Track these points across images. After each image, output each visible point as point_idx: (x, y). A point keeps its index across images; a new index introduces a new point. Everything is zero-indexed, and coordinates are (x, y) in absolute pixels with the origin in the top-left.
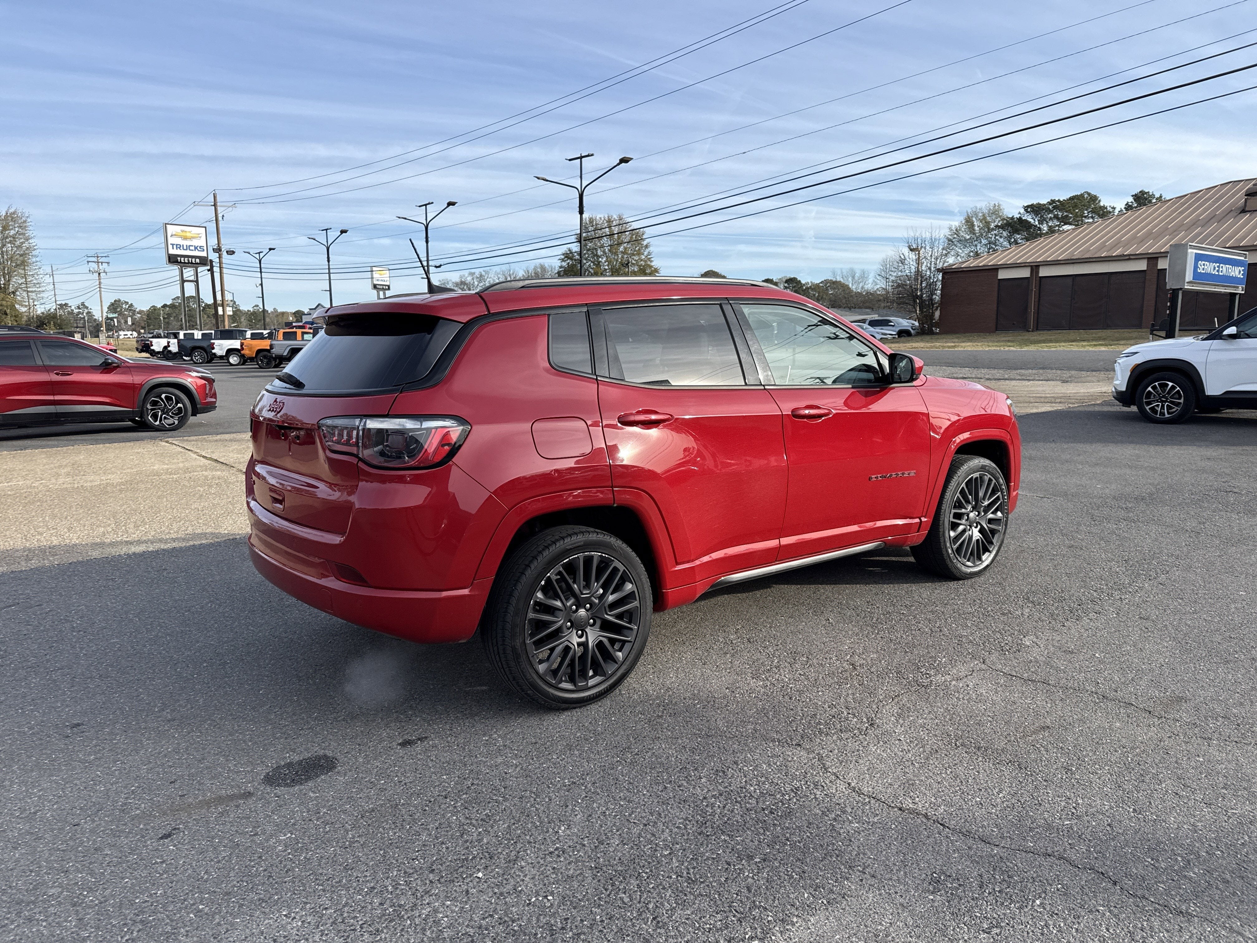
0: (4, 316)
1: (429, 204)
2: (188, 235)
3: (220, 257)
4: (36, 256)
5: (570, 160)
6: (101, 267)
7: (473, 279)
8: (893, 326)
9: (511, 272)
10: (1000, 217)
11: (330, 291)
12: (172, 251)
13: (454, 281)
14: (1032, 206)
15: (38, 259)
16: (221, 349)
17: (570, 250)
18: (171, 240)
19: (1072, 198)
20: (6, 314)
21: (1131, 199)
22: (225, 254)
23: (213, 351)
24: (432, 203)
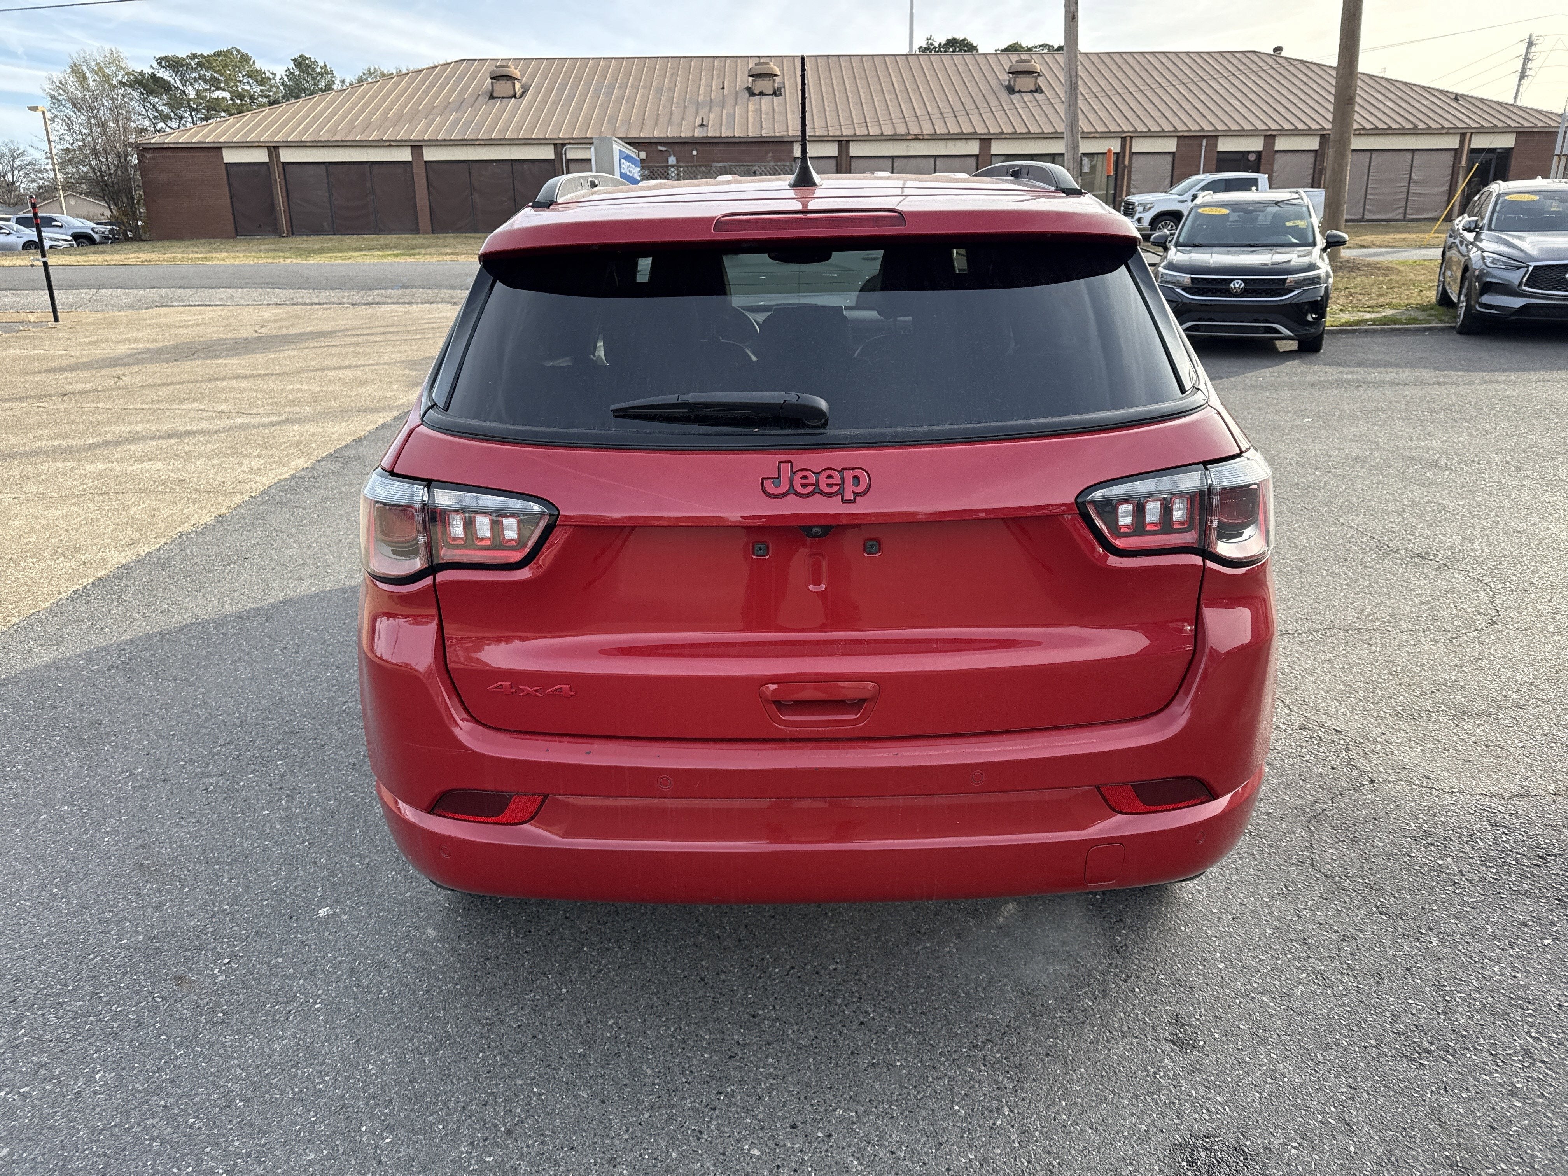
8: (61, 227)
10: (124, 69)
14: (166, 59)
19: (218, 54)
21: (291, 65)
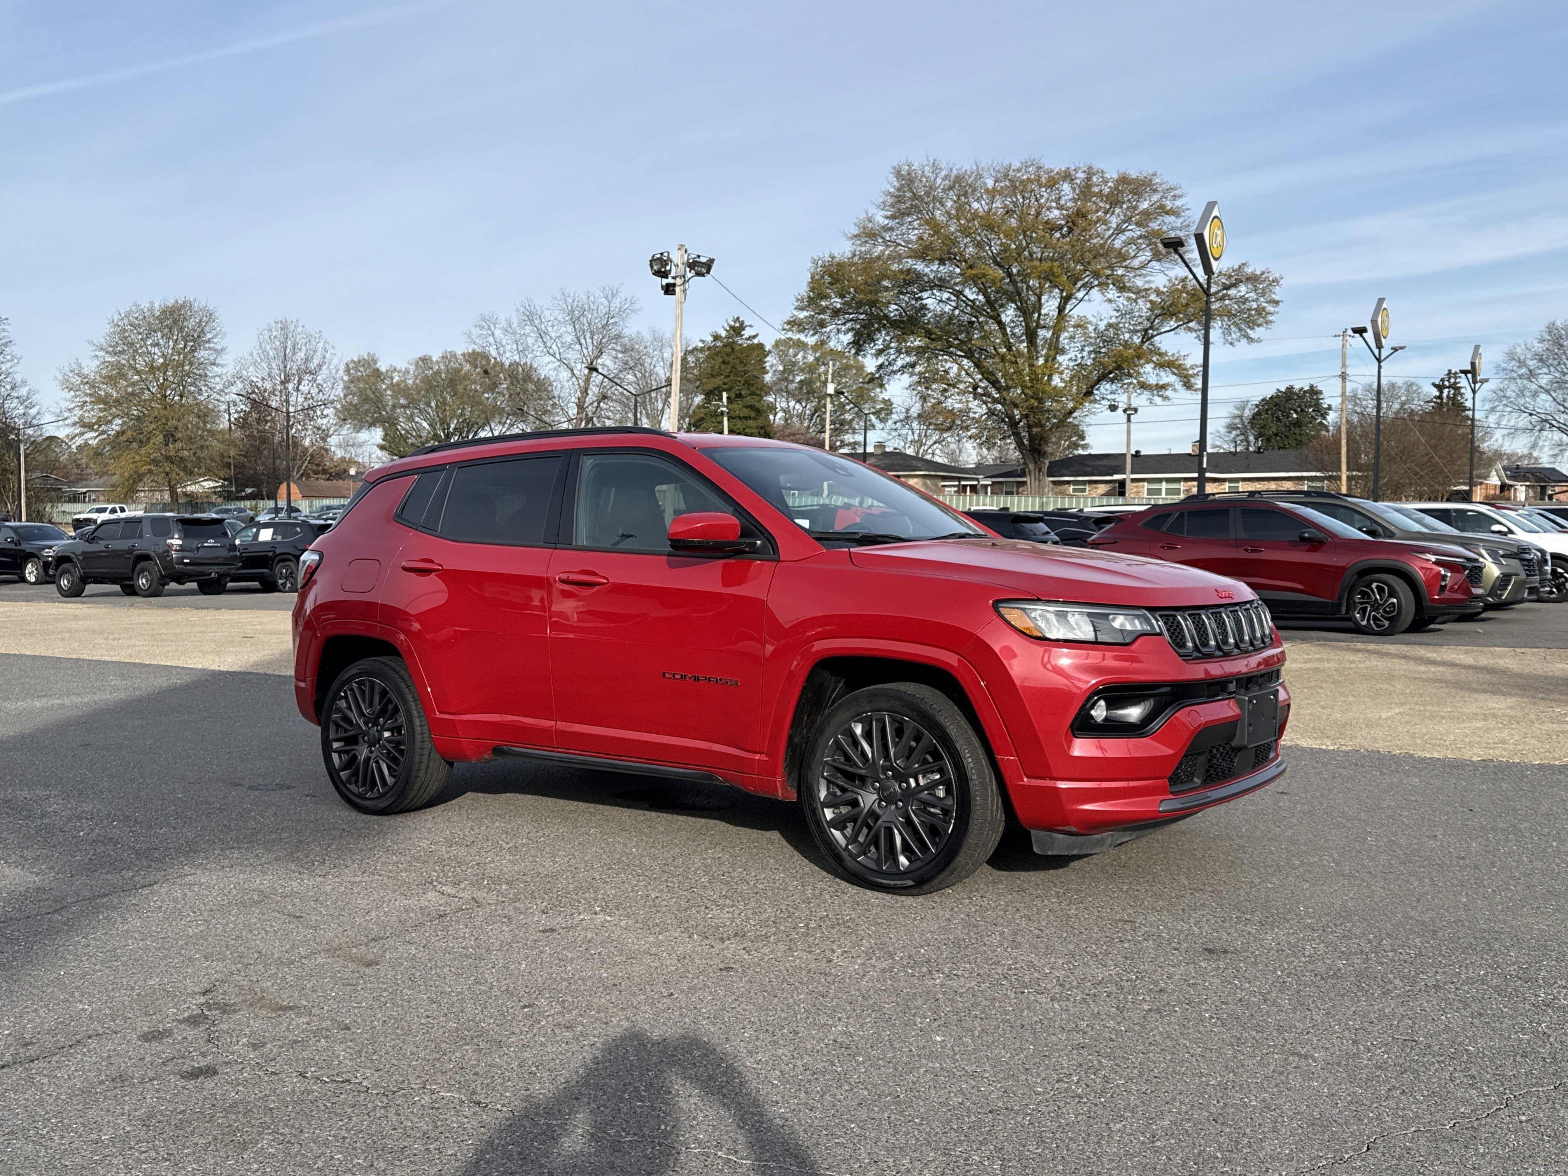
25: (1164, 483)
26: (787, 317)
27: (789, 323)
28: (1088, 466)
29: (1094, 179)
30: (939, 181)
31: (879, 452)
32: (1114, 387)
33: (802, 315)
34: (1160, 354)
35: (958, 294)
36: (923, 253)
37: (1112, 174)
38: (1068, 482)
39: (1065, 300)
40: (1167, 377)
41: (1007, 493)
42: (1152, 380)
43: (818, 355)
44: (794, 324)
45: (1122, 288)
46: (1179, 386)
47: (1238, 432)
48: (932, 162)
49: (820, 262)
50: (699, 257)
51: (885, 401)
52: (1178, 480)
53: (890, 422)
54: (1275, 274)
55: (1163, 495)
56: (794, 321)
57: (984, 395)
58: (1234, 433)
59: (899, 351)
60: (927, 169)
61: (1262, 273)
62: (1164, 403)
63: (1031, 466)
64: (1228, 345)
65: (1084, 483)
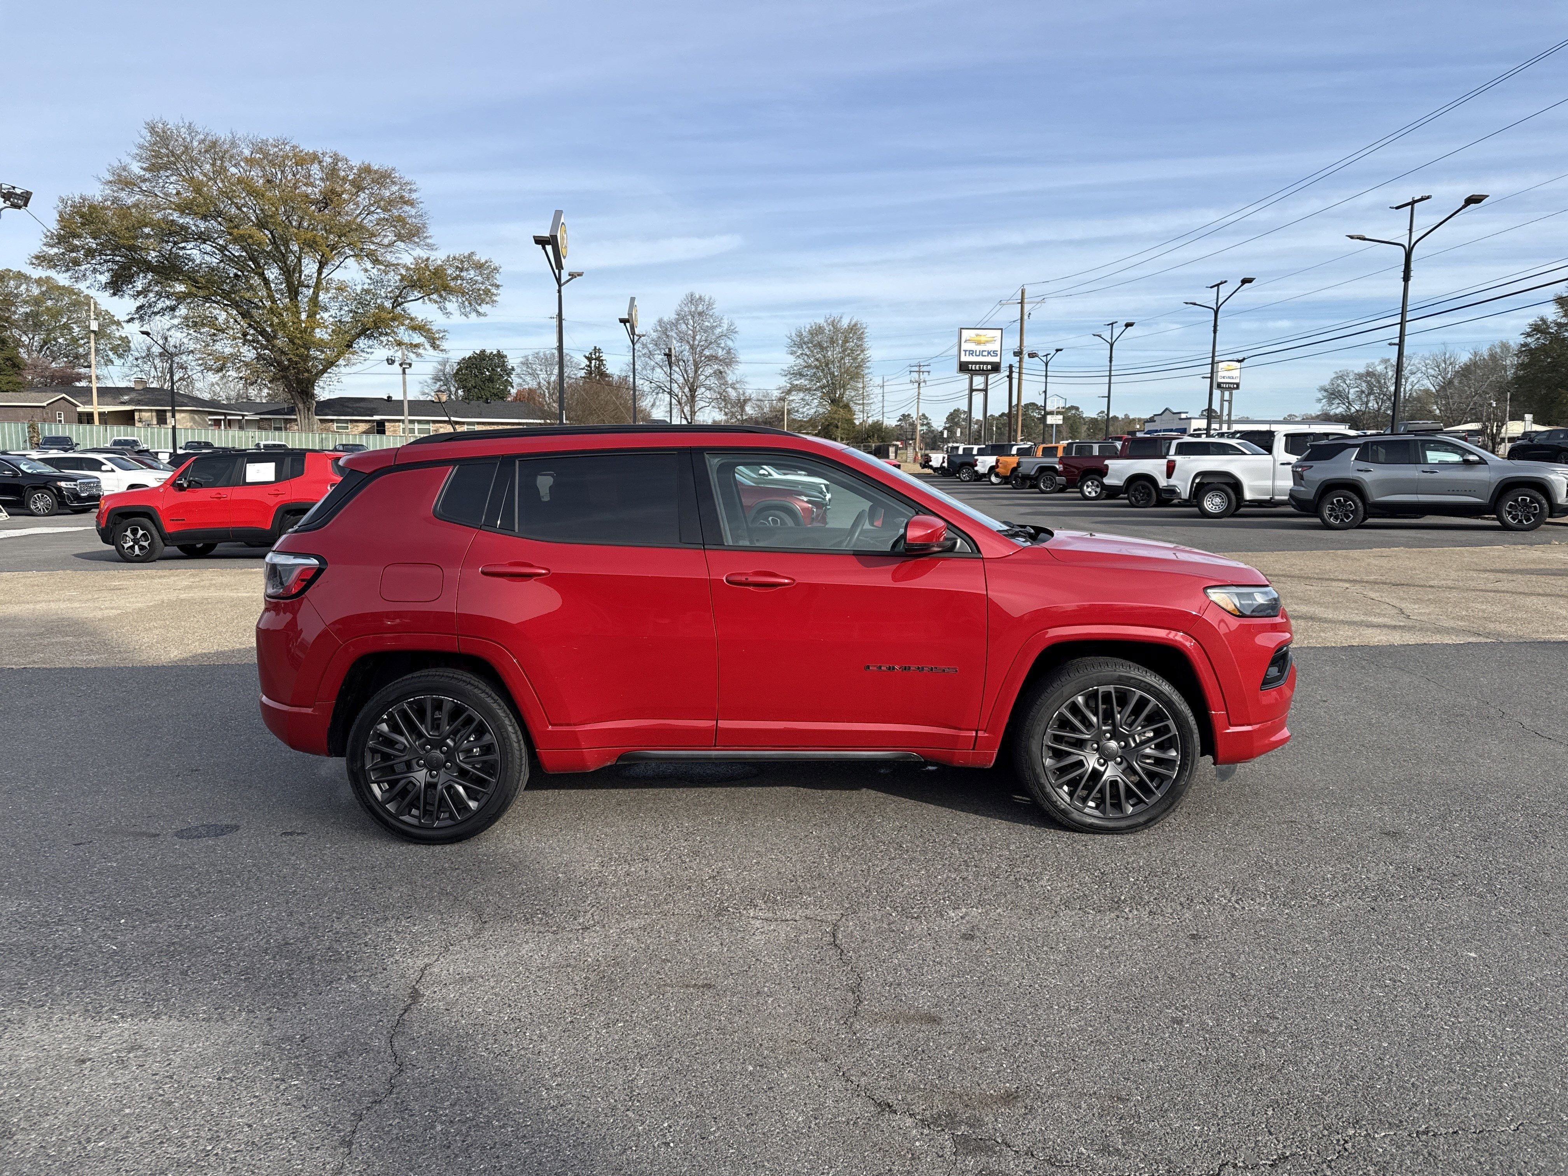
0: (835, 429)
1: (1221, 283)
2: (983, 339)
3: (1020, 361)
4: (869, 368)
5: (1397, 208)
6: (922, 377)
7: (1386, 368)
9: (1447, 356)
11: (1109, 397)
12: (964, 359)
13: (1356, 372)
15: (870, 371)
16: (984, 467)
17: (1542, 320)
18: (965, 346)
20: (837, 427)
22: (1026, 357)
23: (976, 468)
24: (1226, 282)
25: (416, 424)
26: (35, 251)
27: (37, 257)
28: (348, 407)
29: (340, 164)
30: (195, 144)
31: (140, 387)
32: (371, 343)
33: (53, 251)
34: (412, 319)
35: (223, 249)
36: (185, 208)
37: (356, 163)
38: (332, 421)
39: (322, 265)
40: (417, 339)
41: (276, 429)
42: (406, 339)
43: (44, 289)
44: (41, 259)
45: (376, 261)
46: (427, 346)
47: (442, 383)
48: (187, 124)
49: (69, 202)
50: (14, 188)
51: (121, 338)
52: (428, 422)
53: (131, 358)
54: (496, 263)
55: (416, 434)
56: (44, 257)
57: (253, 341)
58: (439, 383)
59: (159, 295)
60: (183, 130)
61: (486, 262)
62: (418, 359)
63: (301, 406)
64: (463, 316)
65: (346, 421)
